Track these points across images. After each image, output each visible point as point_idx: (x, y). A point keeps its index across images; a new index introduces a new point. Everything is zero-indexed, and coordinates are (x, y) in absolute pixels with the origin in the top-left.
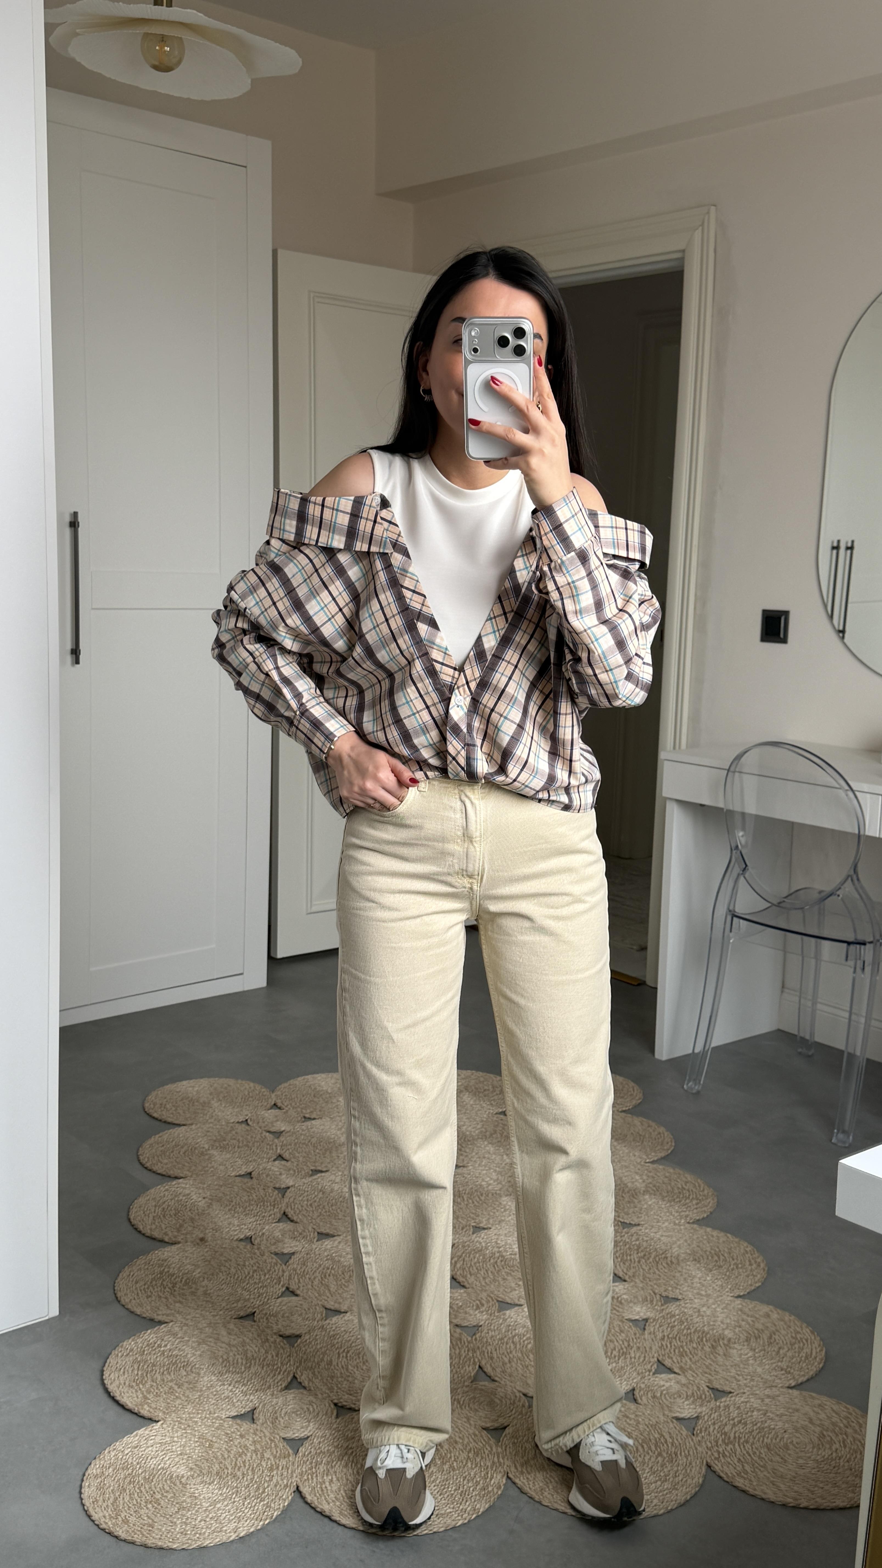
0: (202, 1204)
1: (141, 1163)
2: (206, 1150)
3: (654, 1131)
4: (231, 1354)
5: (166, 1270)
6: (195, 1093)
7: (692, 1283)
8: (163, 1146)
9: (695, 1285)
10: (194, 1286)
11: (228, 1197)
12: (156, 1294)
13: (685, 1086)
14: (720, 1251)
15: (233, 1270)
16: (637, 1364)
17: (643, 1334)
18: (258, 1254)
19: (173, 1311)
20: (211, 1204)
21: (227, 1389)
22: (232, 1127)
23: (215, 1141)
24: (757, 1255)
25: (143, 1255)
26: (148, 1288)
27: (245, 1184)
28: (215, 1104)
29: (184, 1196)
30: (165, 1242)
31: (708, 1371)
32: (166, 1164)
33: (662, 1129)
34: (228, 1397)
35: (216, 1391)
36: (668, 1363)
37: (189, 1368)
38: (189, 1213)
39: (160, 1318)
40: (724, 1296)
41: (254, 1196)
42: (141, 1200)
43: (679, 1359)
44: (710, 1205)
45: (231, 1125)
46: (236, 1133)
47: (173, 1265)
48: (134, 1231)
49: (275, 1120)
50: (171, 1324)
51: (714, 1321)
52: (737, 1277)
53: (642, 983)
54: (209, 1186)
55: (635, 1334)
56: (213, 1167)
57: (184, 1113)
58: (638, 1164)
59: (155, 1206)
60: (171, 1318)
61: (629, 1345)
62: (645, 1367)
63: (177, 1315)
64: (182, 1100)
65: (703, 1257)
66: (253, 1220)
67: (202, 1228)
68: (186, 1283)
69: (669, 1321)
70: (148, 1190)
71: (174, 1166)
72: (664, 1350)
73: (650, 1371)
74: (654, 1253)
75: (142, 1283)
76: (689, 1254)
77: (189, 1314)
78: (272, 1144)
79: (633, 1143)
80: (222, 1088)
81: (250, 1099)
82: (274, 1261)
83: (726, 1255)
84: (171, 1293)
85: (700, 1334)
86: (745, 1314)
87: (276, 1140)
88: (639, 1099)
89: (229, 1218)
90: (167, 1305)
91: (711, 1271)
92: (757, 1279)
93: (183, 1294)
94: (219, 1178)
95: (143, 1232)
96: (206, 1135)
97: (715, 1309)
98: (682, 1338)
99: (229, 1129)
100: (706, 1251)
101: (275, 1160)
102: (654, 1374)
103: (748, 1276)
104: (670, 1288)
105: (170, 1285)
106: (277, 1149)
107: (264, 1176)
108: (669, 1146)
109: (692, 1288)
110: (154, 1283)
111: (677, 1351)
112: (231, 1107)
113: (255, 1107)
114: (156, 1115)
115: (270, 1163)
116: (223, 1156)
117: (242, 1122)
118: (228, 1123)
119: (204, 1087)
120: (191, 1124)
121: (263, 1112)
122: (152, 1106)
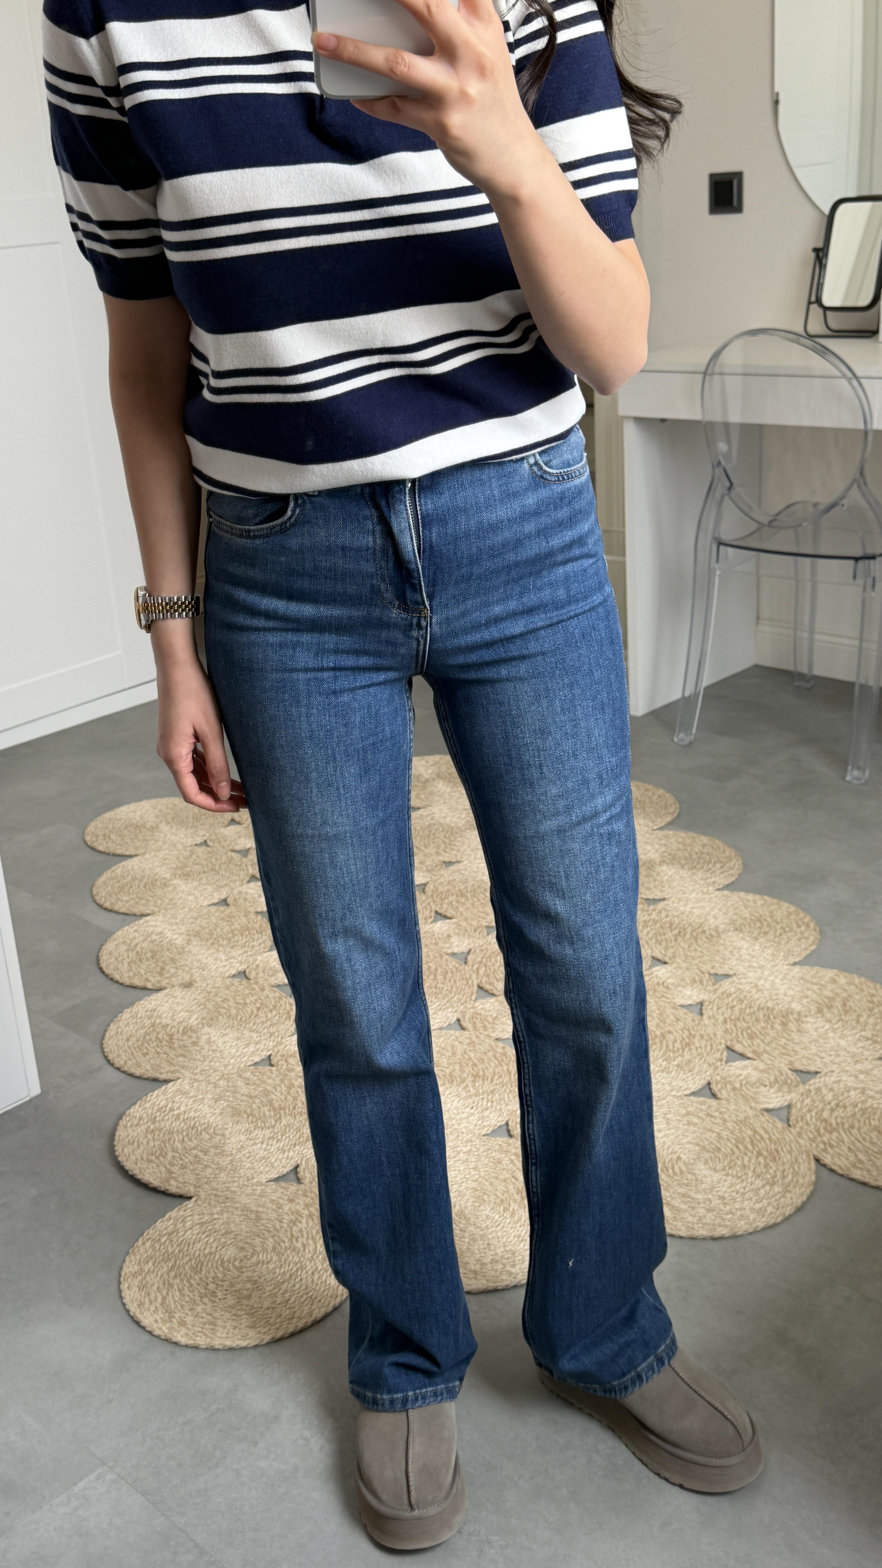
0: (179, 941)
1: (98, 905)
2: (169, 881)
4: (254, 1106)
5: (158, 1021)
6: (138, 819)
7: (741, 956)
8: (118, 882)
9: (744, 957)
10: (194, 1035)
11: (207, 930)
12: (153, 1050)
13: (675, 739)
14: (761, 916)
15: (233, 1011)
16: (705, 1054)
17: (702, 1020)
18: (257, 989)
19: (177, 1067)
20: (189, 940)
21: (261, 1148)
22: (190, 851)
23: (176, 869)
24: (802, 915)
25: (128, 1008)
26: (142, 1045)
27: (222, 912)
28: (164, 827)
29: (157, 934)
30: (149, 989)
31: (784, 1051)
32: (127, 901)
34: (264, 1158)
35: (249, 1152)
36: (738, 1048)
37: (212, 1130)
38: (168, 953)
39: (163, 1077)
40: (780, 966)
41: (236, 924)
42: (110, 946)
43: (749, 1041)
44: (737, 866)
45: (190, 848)
46: (198, 857)
47: (165, 1015)
48: (110, 982)
49: (237, 836)
50: (179, 1081)
51: (776, 995)
52: (788, 942)
54: (182, 920)
55: (693, 1021)
56: (181, 898)
57: (133, 842)
58: (647, 832)
59: (128, 950)
60: (177, 1075)
61: (690, 1034)
62: (715, 1056)
63: (183, 1071)
64: (126, 828)
65: (744, 925)
66: (241, 951)
67: (187, 968)
68: (184, 1033)
69: (726, 1001)
70: (114, 933)
71: (138, 903)
72: (731, 1034)
73: (721, 1060)
74: (689, 929)
75: (134, 1039)
76: (729, 924)
77: (196, 1068)
78: (241, 865)
82: (277, 995)
83: (769, 920)
84: (170, 1047)
85: (765, 1011)
86: (808, 981)
87: (244, 860)
89: (213, 953)
90: (168, 1061)
91: (757, 939)
92: (810, 941)
93: (185, 1046)
94: (191, 910)
95: (121, 981)
96: (164, 864)
97: (773, 981)
98: (748, 1018)
99: (188, 854)
100: (745, 919)
101: (249, 882)
102: (727, 1062)
103: (799, 940)
104: (717, 965)
105: (167, 1038)
106: (247, 869)
107: (242, 901)
108: (674, 809)
109: (742, 961)
110: (148, 1037)
111: (745, 1034)
112: (184, 829)
113: (211, 825)
114: (101, 848)
115: (245, 886)
116: (189, 885)
117: (200, 845)
118: (185, 847)
119: (147, 810)
120: (145, 853)
121: (222, 830)
122: (94, 839)
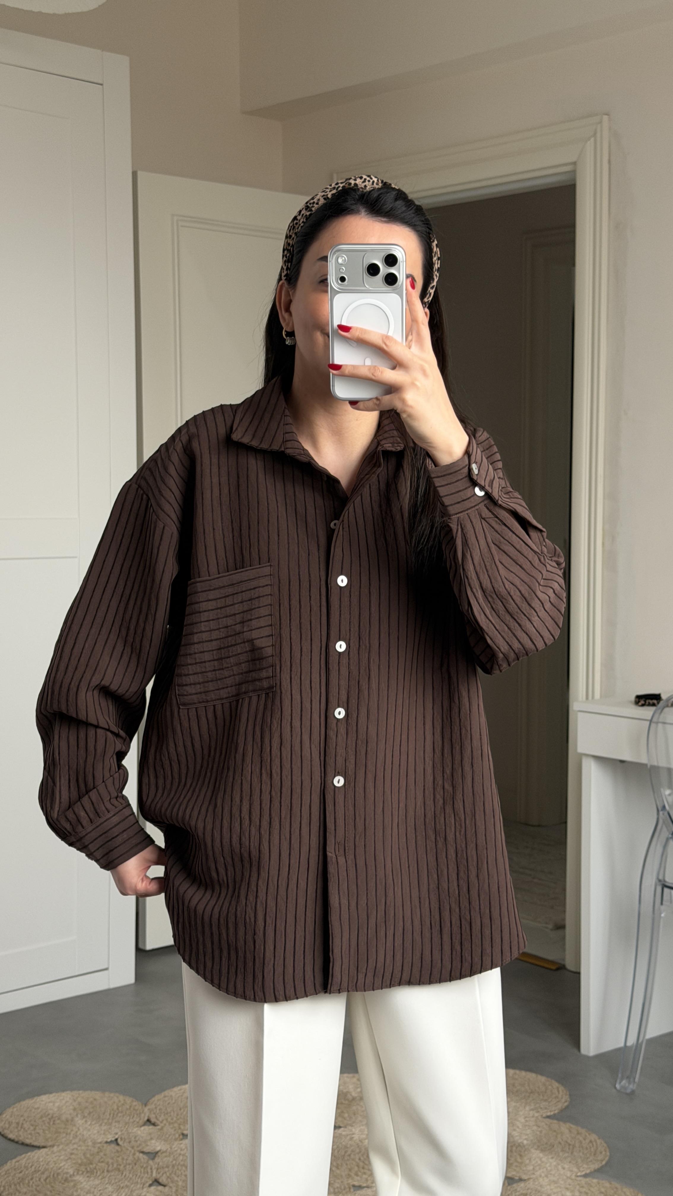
2: (71, 1176)
3: (585, 1139)
6: (56, 1110)
8: (20, 1172)
13: (618, 1086)
22: (99, 1148)
23: (80, 1165)
28: (79, 1121)
33: (593, 1137)
45: (99, 1145)
49: (149, 1138)
53: (561, 967)
57: (44, 1132)
58: (570, 1178)
64: (41, 1118)
78: (147, 1167)
79: (561, 1154)
80: (87, 1102)
81: (120, 1115)
87: (151, 1162)
88: (566, 1101)
96: (70, 1158)
99: (96, 1150)
101: (150, 1185)
106: (152, 1172)
108: (604, 1156)
112: (97, 1125)
113: (126, 1124)
114: (11, 1136)
115: (145, 1189)
116: (91, 1183)
117: (111, 1142)
118: (94, 1143)
119: (67, 1102)
120: (53, 1146)
121: (135, 1130)
122: (7, 1126)
